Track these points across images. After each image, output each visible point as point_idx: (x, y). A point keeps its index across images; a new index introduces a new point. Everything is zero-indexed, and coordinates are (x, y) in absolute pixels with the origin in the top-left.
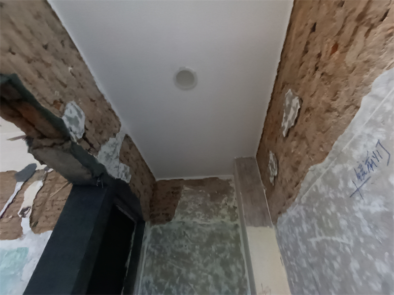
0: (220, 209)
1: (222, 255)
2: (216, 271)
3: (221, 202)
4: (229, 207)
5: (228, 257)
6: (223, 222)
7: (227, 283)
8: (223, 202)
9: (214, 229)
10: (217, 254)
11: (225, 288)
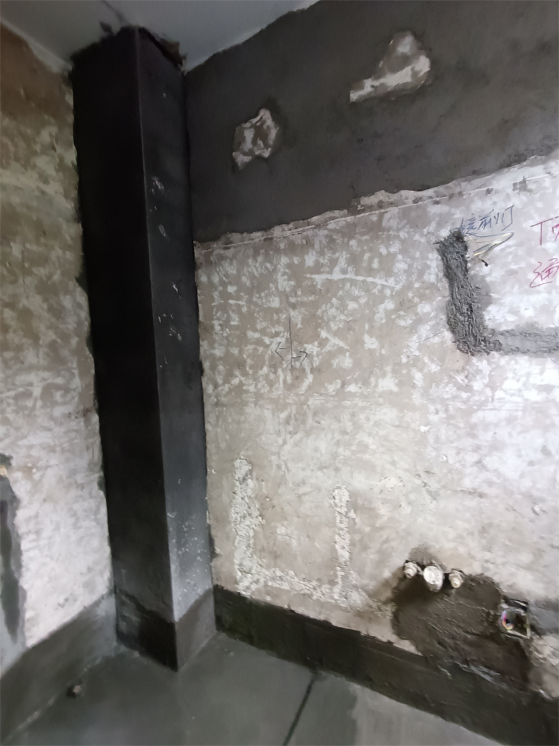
0: (35, 153)
1: (42, 272)
2: (24, 302)
3: (38, 133)
4: (61, 159)
5: (56, 277)
6: (43, 193)
7: (51, 327)
8: (46, 136)
9: (16, 200)
10: (26, 265)
11: (48, 336)
